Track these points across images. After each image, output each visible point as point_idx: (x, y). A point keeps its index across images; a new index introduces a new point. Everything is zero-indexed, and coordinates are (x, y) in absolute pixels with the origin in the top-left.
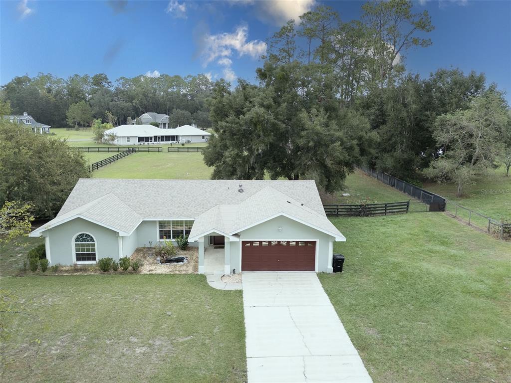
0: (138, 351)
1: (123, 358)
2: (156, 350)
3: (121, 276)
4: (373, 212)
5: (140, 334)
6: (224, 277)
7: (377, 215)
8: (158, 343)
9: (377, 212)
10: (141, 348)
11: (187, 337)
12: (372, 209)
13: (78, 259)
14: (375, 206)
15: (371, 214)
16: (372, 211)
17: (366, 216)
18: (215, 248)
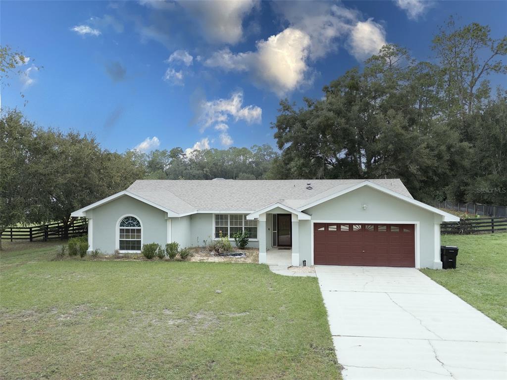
0: (171, 322)
1: (149, 329)
2: (196, 324)
3: (166, 263)
4: (476, 229)
5: (177, 308)
6: (291, 268)
7: (481, 232)
8: (199, 317)
9: (480, 229)
10: (176, 320)
11: (240, 313)
12: (474, 225)
13: (122, 248)
14: (479, 221)
15: (474, 232)
16: (475, 227)
17: (467, 234)
18: (279, 249)
